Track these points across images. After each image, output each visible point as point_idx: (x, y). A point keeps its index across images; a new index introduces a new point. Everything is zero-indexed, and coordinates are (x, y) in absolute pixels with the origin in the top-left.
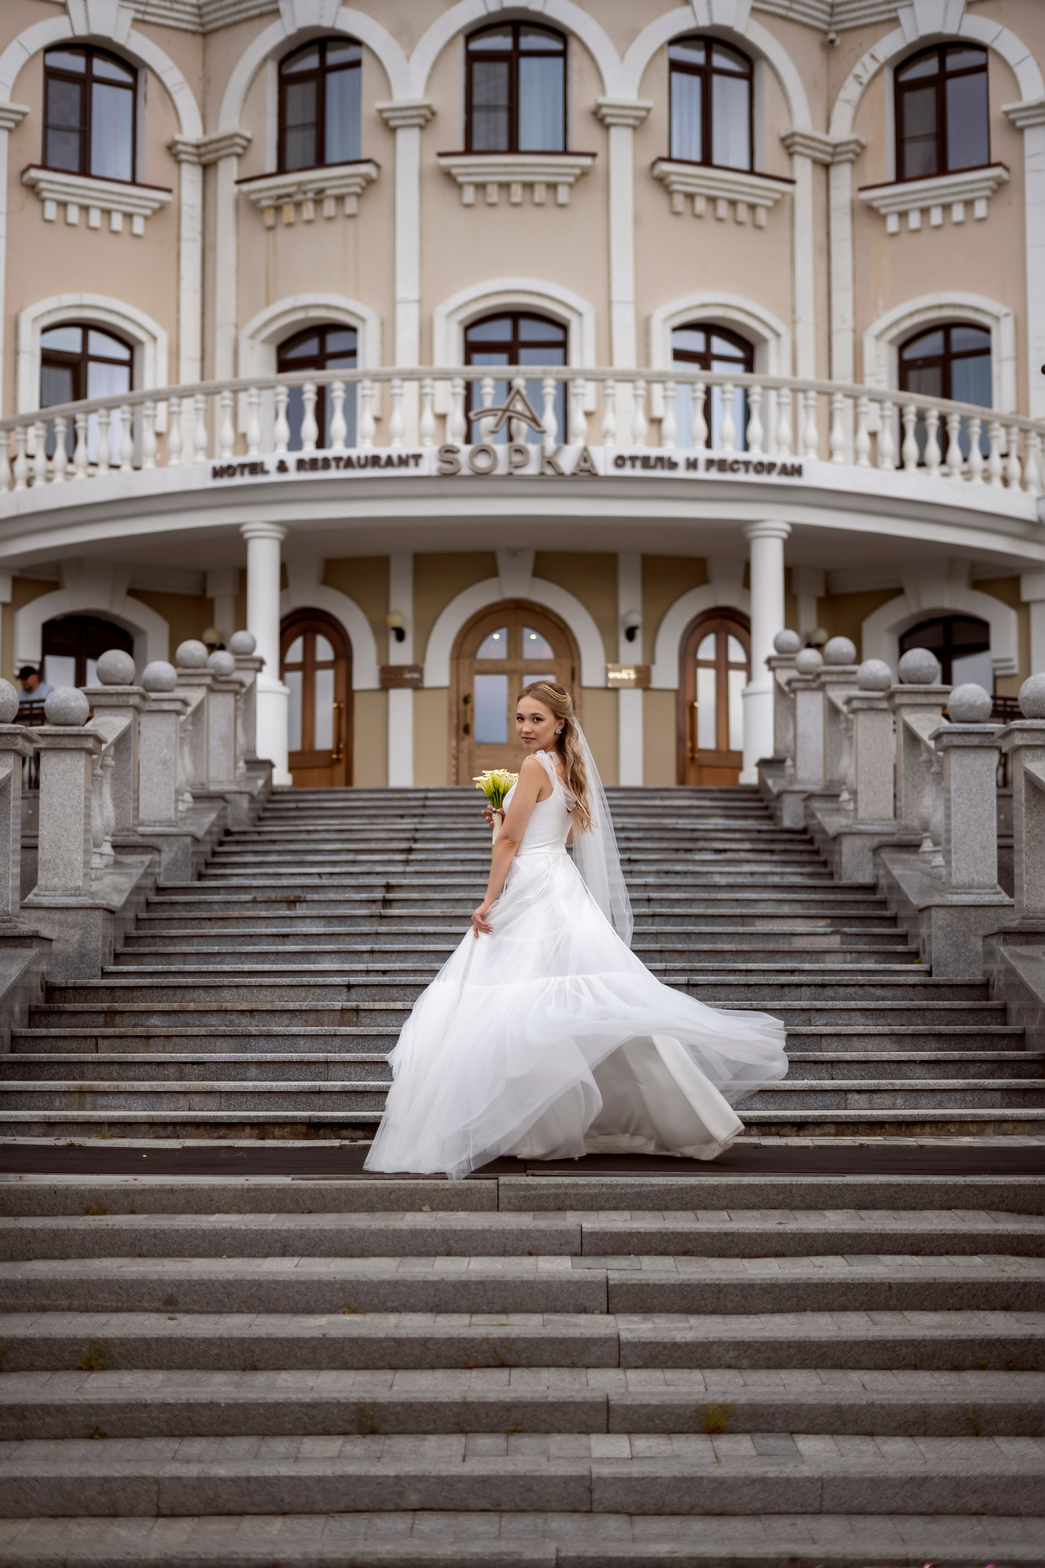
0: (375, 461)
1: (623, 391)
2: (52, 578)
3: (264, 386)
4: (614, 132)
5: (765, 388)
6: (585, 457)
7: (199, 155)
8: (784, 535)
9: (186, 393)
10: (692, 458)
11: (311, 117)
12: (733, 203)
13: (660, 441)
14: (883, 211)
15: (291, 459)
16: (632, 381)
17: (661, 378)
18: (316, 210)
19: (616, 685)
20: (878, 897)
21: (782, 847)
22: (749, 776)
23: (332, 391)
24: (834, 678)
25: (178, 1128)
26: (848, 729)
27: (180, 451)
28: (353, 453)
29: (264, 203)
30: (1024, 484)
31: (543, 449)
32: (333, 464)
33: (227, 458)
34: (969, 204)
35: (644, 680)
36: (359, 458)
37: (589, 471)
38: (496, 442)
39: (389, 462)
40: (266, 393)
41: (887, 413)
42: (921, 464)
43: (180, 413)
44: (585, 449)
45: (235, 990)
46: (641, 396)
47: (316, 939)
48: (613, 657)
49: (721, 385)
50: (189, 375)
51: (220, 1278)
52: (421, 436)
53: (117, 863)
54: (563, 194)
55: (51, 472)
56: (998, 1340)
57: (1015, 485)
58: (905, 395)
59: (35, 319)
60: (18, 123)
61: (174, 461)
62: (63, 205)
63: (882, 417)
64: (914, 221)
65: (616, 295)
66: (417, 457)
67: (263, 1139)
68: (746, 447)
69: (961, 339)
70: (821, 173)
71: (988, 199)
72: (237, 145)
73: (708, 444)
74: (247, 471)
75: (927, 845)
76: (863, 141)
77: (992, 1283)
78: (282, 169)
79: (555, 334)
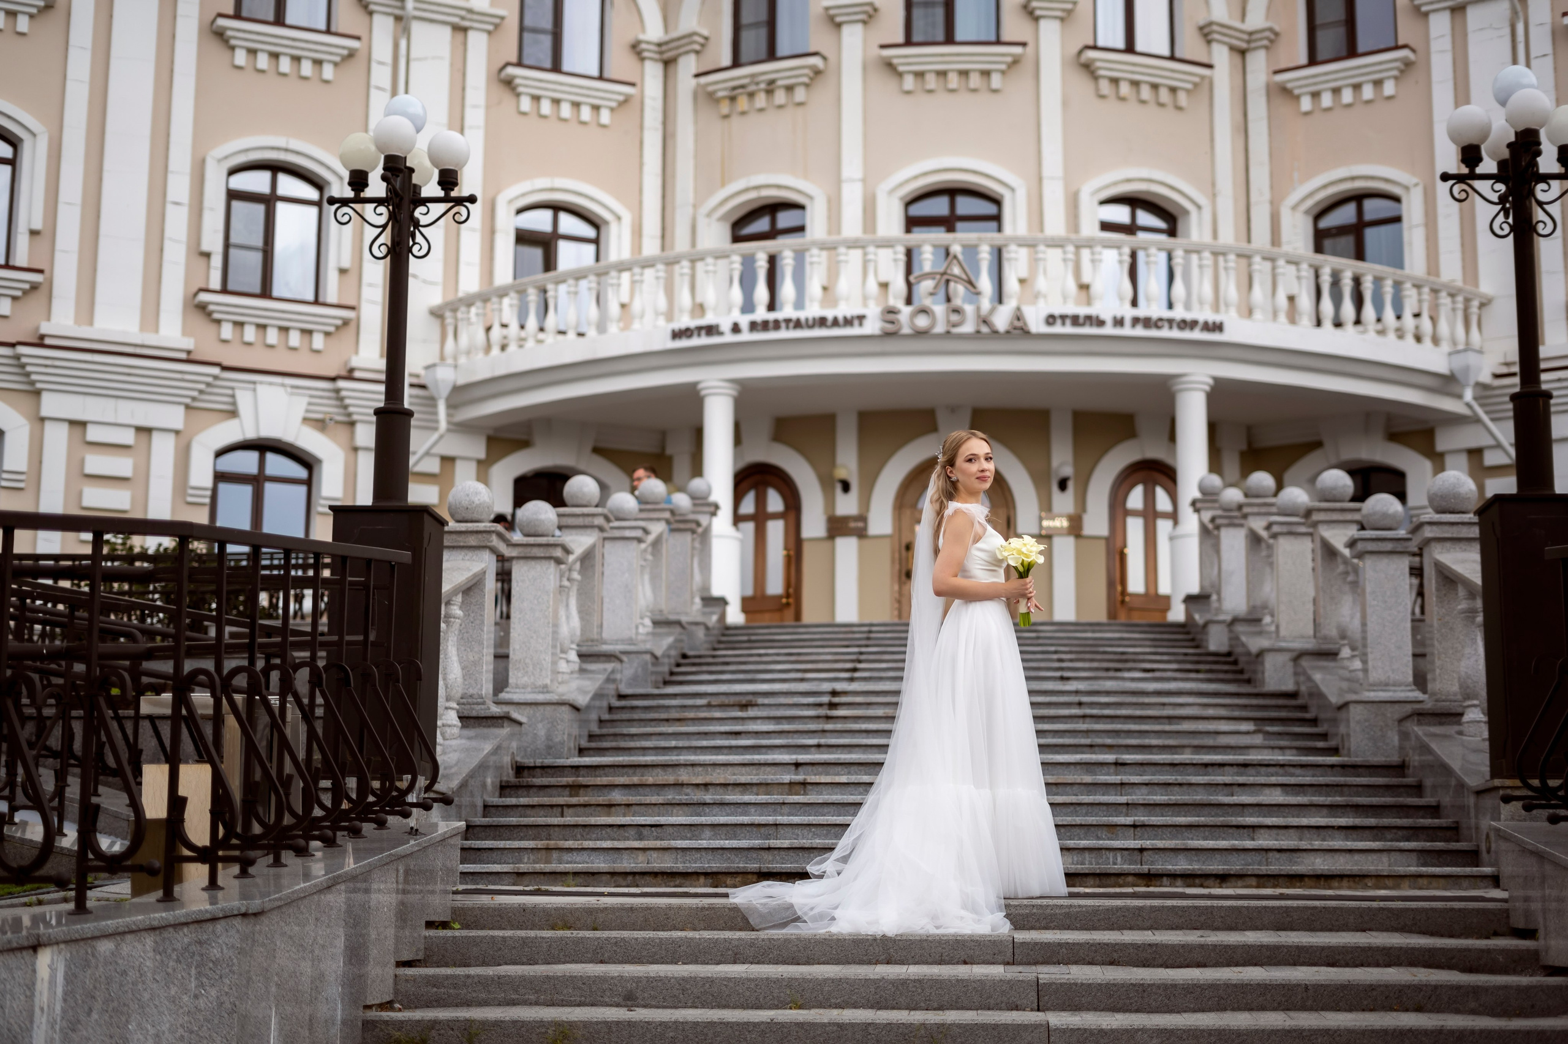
0: (822, 322)
1: (1053, 256)
2: (523, 437)
3: (720, 255)
4: (1043, 23)
5: (1188, 252)
6: (1018, 316)
7: (661, 53)
8: (1207, 388)
9: (648, 264)
10: (1119, 316)
11: (763, 16)
12: (1155, 87)
13: (1089, 302)
14: (1297, 92)
15: (744, 321)
16: (1061, 246)
17: (1090, 244)
18: (768, 100)
19: (1050, 532)
20: (1299, 702)
21: (1207, 667)
22: (1177, 613)
23: (782, 259)
24: (1255, 510)
25: (637, 877)
26: (1269, 556)
27: (642, 316)
28: (802, 315)
29: (721, 94)
30: (1436, 340)
31: (978, 309)
32: (783, 325)
33: (685, 321)
34: (1378, 83)
35: (1075, 528)
36: (807, 320)
37: (1022, 329)
38: (935, 303)
39: (835, 323)
40: (722, 263)
41: (1304, 274)
42: (1338, 324)
43: (642, 282)
44: (1018, 309)
45: (690, 768)
46: (1070, 260)
47: (767, 736)
48: (1046, 507)
49: (1145, 249)
50: (651, 247)
51: (676, 975)
52: (865, 298)
53: (582, 671)
54: (996, 81)
55: (523, 340)
56: (1410, 1030)
57: (1427, 341)
58: (1320, 257)
59: (510, 202)
60: (497, 26)
61: (636, 325)
62: (536, 99)
63: (1299, 278)
64: (1327, 100)
65: (1047, 171)
66: (861, 318)
67: (716, 887)
68: (1170, 306)
69: (1373, 208)
70: (1237, 59)
71: (1396, 78)
72: (695, 42)
73: (1134, 303)
74: (703, 332)
75: (1346, 652)
76: (1277, 28)
77: (1404, 986)
78: (736, 63)
79: (989, 209)
